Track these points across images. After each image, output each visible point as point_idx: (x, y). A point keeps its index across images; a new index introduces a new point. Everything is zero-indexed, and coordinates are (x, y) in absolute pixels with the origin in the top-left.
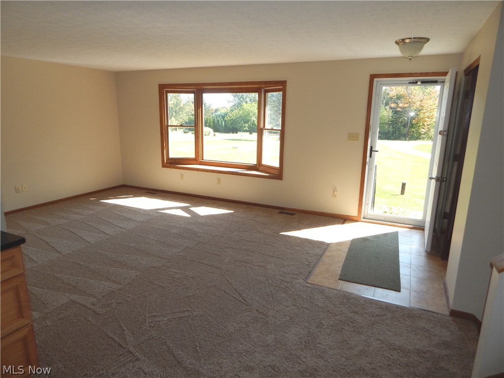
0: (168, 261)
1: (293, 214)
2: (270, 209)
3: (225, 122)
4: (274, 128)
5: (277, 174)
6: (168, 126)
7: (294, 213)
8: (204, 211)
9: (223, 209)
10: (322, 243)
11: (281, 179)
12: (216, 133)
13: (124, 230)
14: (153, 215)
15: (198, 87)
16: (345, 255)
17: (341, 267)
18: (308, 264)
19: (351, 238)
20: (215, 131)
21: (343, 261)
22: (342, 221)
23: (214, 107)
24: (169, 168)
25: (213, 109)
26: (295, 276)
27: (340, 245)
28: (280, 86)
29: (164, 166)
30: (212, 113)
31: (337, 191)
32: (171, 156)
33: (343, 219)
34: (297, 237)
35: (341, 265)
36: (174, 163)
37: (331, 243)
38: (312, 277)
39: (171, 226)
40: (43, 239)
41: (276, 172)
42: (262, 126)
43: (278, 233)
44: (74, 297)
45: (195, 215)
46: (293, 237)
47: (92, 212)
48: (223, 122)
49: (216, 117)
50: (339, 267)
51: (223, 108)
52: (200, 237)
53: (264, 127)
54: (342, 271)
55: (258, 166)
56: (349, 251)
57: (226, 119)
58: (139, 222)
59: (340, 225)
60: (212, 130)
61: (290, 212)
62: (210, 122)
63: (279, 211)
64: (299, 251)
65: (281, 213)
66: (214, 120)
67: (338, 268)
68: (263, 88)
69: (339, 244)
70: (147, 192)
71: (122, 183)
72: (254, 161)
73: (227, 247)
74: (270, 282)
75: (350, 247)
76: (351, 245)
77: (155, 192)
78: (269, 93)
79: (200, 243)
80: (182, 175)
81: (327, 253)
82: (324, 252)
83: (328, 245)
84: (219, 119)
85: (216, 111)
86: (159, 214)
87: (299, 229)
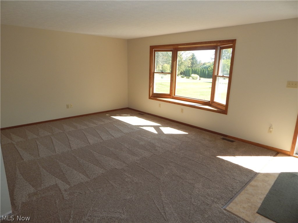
0: (127, 165)
1: (232, 141)
2: (215, 135)
3: (208, 72)
4: (224, 76)
5: (223, 110)
6: (154, 73)
7: (234, 140)
8: (168, 130)
9: (181, 131)
10: (251, 171)
11: (226, 114)
12: (201, 78)
13: (113, 138)
14: (135, 130)
15: (175, 47)
16: (269, 187)
17: (263, 200)
18: (231, 189)
19: (279, 171)
20: (200, 77)
21: (266, 194)
22: (275, 154)
23: (203, 62)
24: (153, 99)
25: (202, 64)
26: (216, 200)
27: (267, 177)
28: (231, 43)
29: (150, 98)
30: (201, 66)
31: (272, 128)
32: (155, 92)
33: (276, 152)
34: (229, 162)
35: (263, 197)
36: (156, 97)
37: (259, 173)
38: (231, 204)
39: (142, 139)
40: (68, 137)
41: (224, 108)
42: (216, 74)
43: (215, 156)
44: (59, 182)
45: (160, 132)
46: (227, 161)
47: (102, 123)
48: (207, 71)
49: (203, 69)
50: (260, 199)
51: (208, 63)
52: (156, 150)
53: (218, 74)
54: (262, 204)
55: (211, 102)
56: (274, 184)
57: (209, 69)
58: (124, 134)
59: (272, 157)
60: (199, 76)
61: (231, 139)
62: (198, 71)
63: (222, 137)
64: (228, 175)
65: (223, 139)
66: (201, 70)
67: (258, 201)
68: (219, 46)
69: (267, 175)
70: (140, 114)
71: (127, 107)
72: (208, 99)
73: (172, 162)
74: (193, 200)
75: (276, 181)
76: (277, 178)
77: (144, 114)
78: (224, 50)
79: (154, 154)
80: (160, 105)
81: (253, 183)
82: (250, 181)
83: (256, 174)
84: (204, 69)
85: (204, 64)
86: (138, 129)
87: (234, 155)
